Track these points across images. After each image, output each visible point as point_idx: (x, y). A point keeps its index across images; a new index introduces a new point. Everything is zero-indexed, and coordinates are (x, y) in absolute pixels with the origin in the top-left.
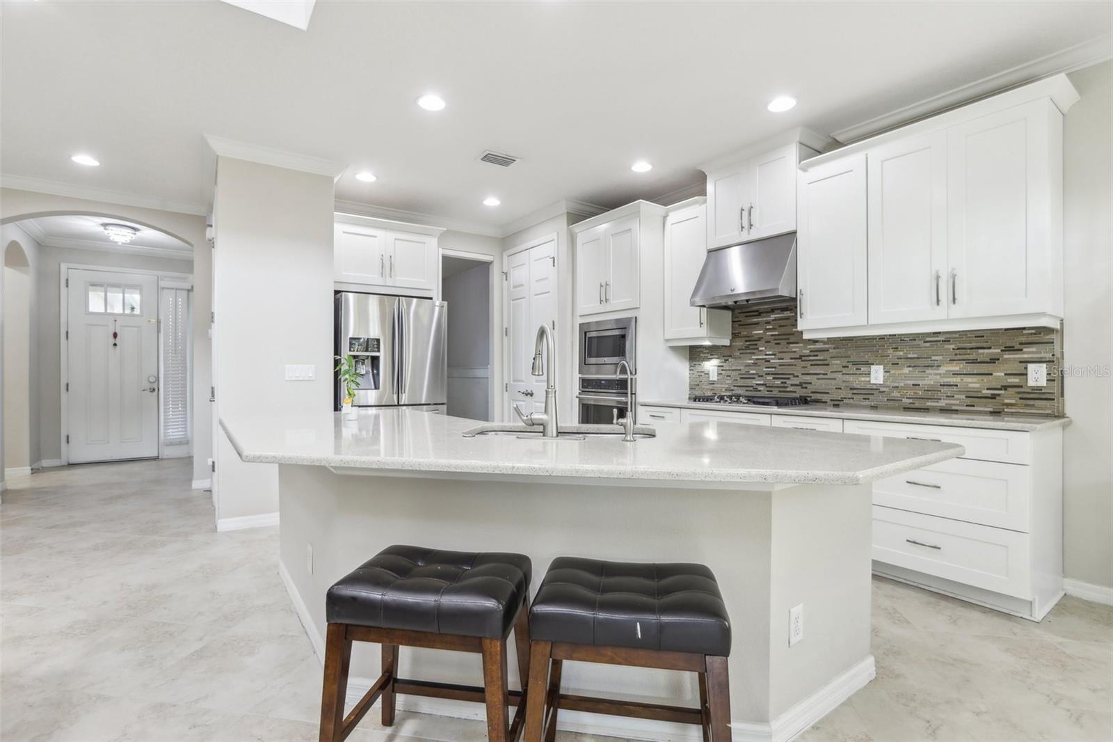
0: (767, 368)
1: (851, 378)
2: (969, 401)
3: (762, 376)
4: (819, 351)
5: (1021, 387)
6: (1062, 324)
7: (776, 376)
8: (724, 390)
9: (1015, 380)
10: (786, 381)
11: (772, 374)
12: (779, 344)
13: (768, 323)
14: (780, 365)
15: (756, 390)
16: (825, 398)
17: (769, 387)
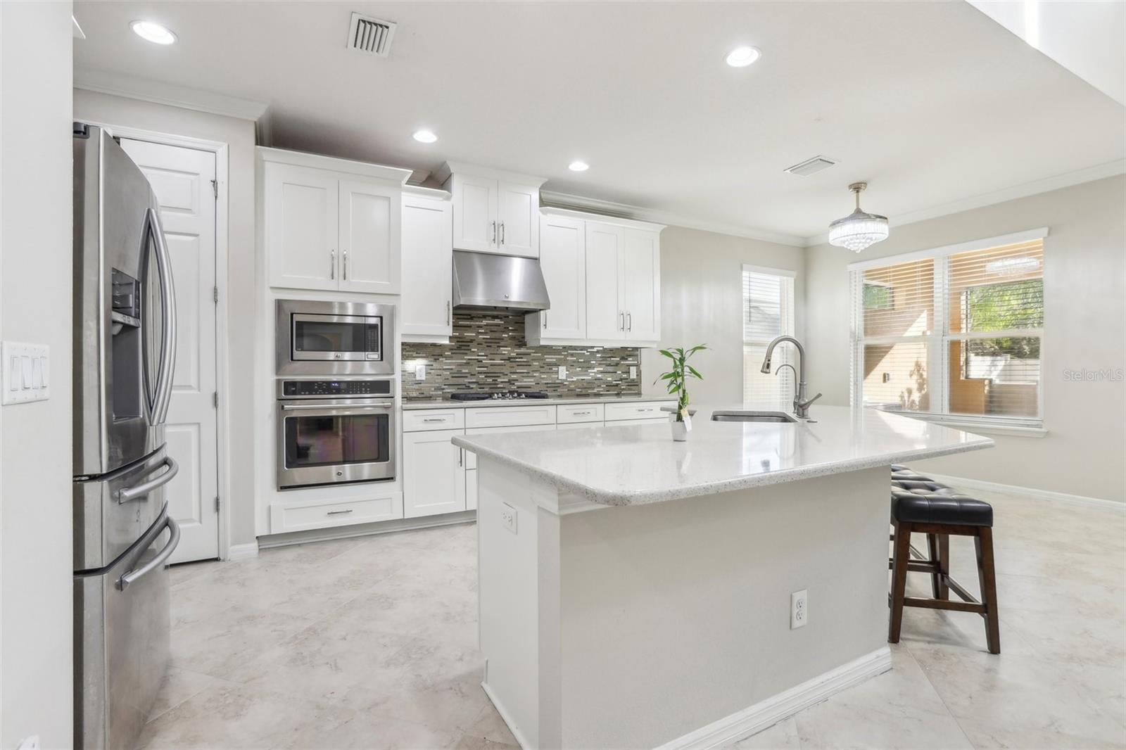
0: (479, 367)
1: (546, 376)
2: (607, 388)
3: (474, 375)
5: (627, 379)
6: (641, 346)
7: (487, 374)
8: (433, 389)
10: (496, 378)
11: (484, 373)
12: (490, 346)
13: (480, 327)
14: (491, 365)
15: (469, 388)
17: (481, 384)
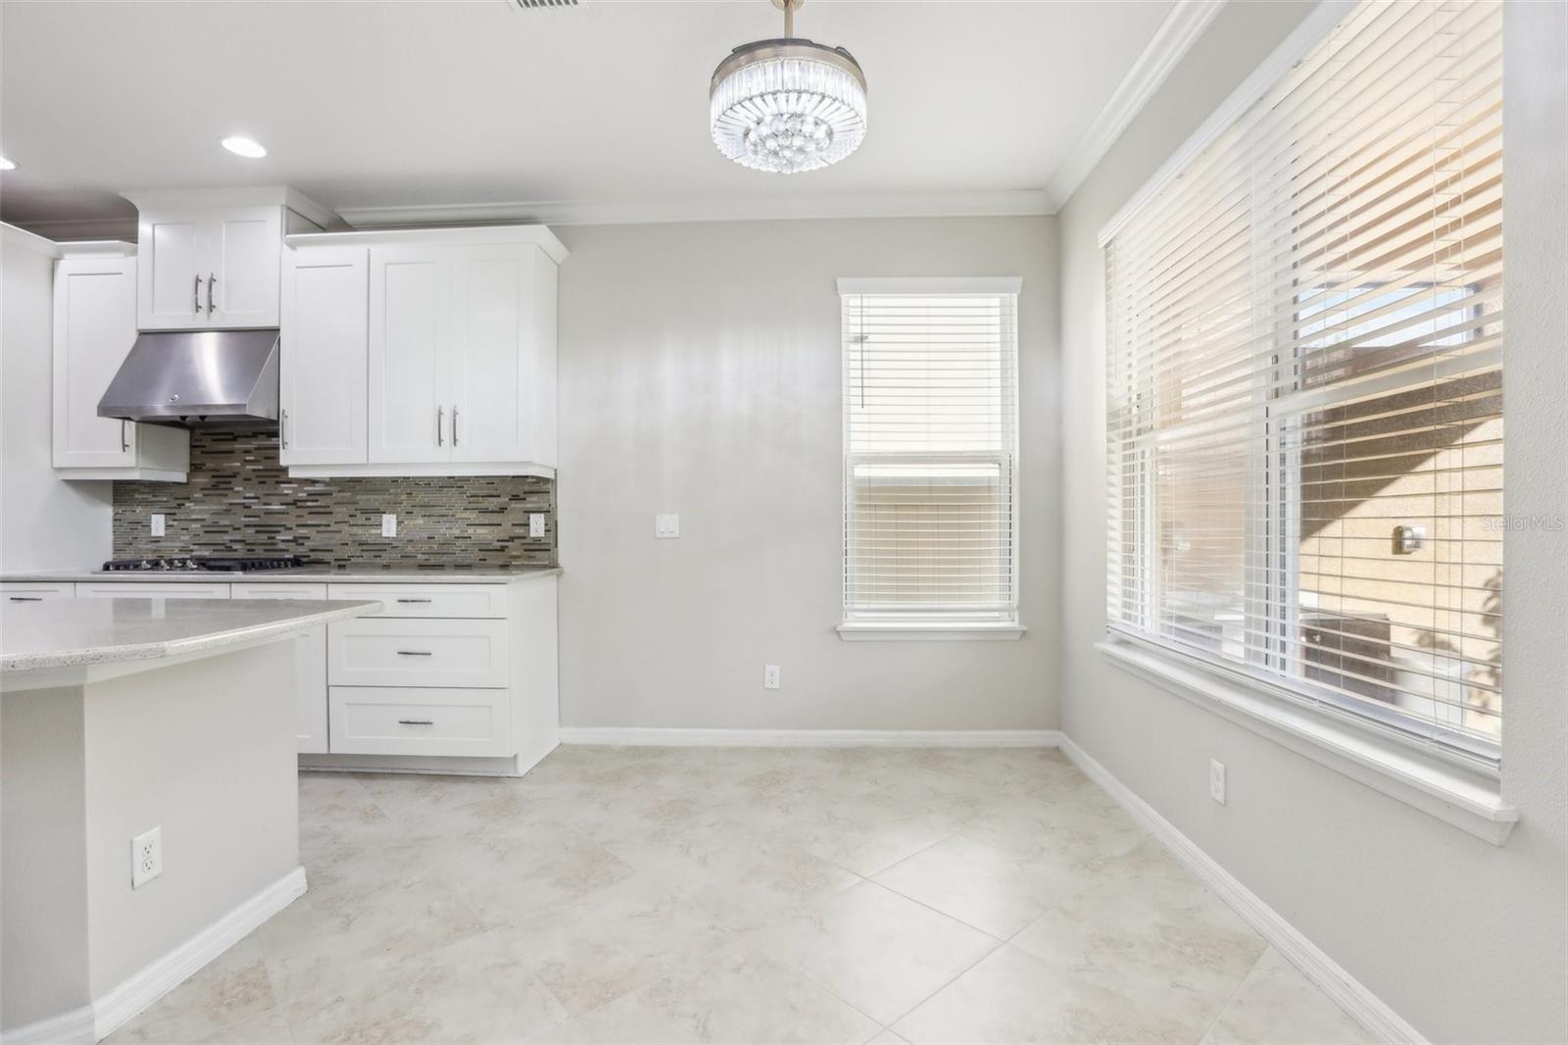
0: (246, 516)
1: (359, 531)
2: (481, 555)
3: (239, 529)
4: (320, 495)
5: (524, 538)
6: (556, 474)
7: (261, 528)
8: (177, 550)
9: (520, 531)
10: (273, 535)
11: (255, 526)
12: (264, 483)
13: (247, 452)
14: (265, 513)
15: (230, 549)
16: (327, 557)
17: (249, 544)
